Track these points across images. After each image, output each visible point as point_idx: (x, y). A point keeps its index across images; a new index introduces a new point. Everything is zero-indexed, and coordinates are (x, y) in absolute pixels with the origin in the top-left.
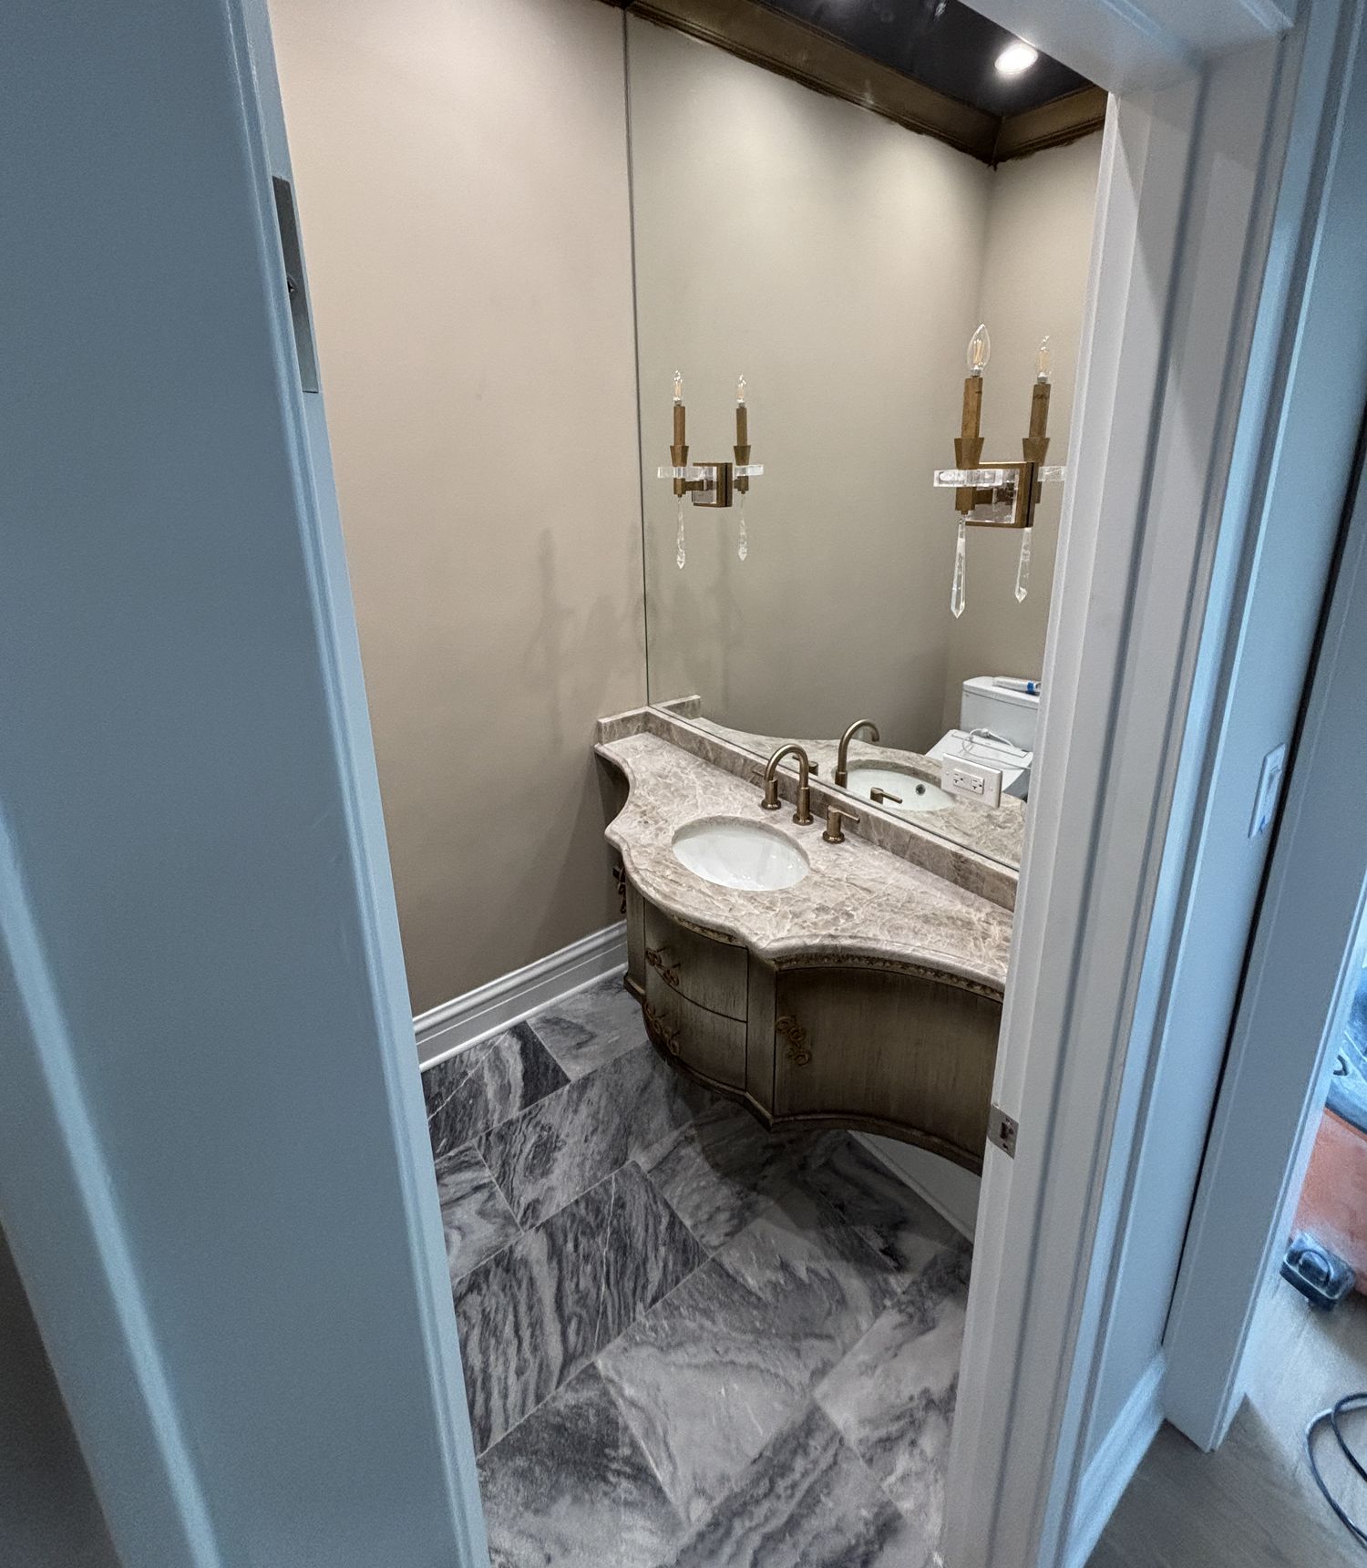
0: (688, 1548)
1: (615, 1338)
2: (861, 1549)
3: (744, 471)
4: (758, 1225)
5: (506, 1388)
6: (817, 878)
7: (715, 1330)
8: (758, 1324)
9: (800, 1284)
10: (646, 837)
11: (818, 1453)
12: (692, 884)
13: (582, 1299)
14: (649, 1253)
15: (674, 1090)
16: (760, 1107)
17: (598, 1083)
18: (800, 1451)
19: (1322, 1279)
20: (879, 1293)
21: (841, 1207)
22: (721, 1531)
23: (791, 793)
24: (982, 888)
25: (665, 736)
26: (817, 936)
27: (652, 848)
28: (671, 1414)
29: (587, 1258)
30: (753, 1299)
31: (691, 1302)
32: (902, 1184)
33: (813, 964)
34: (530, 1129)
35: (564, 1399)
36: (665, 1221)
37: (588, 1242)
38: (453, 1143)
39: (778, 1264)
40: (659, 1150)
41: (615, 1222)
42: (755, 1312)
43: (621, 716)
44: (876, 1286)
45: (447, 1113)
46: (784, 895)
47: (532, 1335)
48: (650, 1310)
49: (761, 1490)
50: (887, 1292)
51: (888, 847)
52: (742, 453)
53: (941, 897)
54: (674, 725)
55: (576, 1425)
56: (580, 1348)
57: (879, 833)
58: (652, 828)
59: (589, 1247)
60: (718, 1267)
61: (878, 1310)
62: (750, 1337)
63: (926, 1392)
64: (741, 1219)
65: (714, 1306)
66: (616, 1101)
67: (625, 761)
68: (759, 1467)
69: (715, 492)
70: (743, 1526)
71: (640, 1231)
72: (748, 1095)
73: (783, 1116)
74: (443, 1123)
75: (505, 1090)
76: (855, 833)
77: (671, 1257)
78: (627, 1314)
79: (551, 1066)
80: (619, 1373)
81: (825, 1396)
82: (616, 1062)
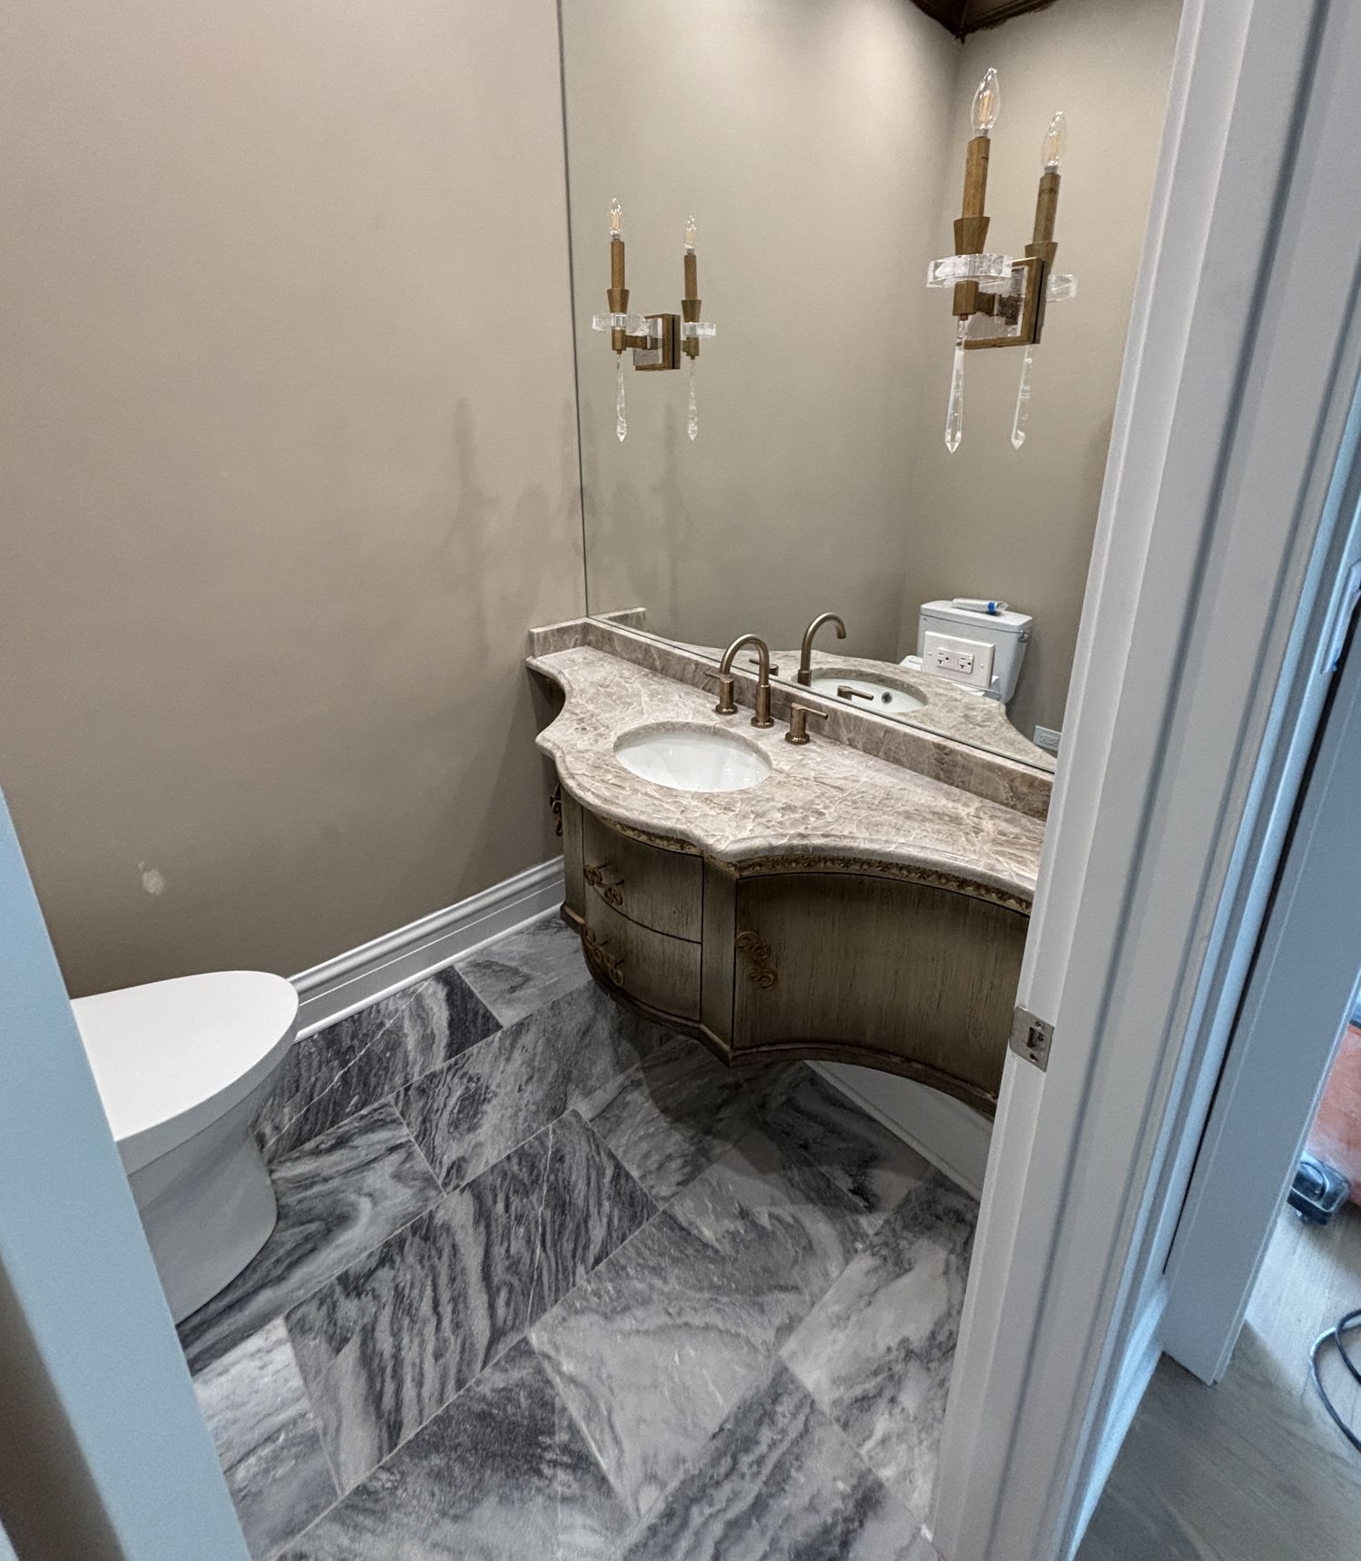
0: (637, 1546)
1: (552, 1306)
2: (839, 1530)
3: (693, 329)
4: (715, 1172)
5: (421, 1374)
6: (780, 778)
7: (666, 1289)
8: (715, 1279)
9: (762, 1233)
10: (583, 743)
11: (786, 1421)
12: (638, 786)
13: (513, 1265)
14: (591, 1208)
15: (619, 1031)
16: (716, 1039)
17: (533, 1029)
18: (766, 1420)
19: (1317, 1192)
20: (849, 1236)
21: (805, 1147)
22: (676, 1522)
23: (749, 696)
24: (969, 781)
25: (607, 647)
26: (785, 835)
27: (591, 753)
28: (616, 1391)
29: (519, 1219)
30: (710, 1252)
31: (641, 1261)
32: (870, 1119)
33: (780, 869)
34: (456, 1080)
35: (490, 1381)
36: (609, 1172)
37: (521, 1200)
38: (366, 1100)
39: (737, 1212)
40: (602, 1097)
41: (552, 1177)
42: (712, 1267)
43: (556, 627)
44: (846, 1230)
45: (360, 1067)
46: (745, 796)
47: (454, 1311)
48: (592, 1273)
49: (723, 1469)
50: (858, 1235)
51: (859, 746)
52: (691, 308)
53: (921, 792)
54: (616, 634)
55: (505, 1410)
56: (510, 1323)
57: (849, 731)
58: (591, 735)
59: (523, 1206)
60: (670, 1220)
61: (849, 1255)
62: (706, 1295)
63: (905, 1341)
64: (695, 1166)
65: (665, 1262)
66: (553, 1046)
67: (560, 672)
68: (718, 1443)
69: (660, 351)
70: (702, 1513)
71: (581, 1185)
72: (703, 1027)
73: (744, 1048)
74: (354, 1080)
75: (427, 1041)
76: (821, 734)
77: (616, 1212)
78: (566, 1278)
79: (481, 1012)
80: (557, 1349)
81: (794, 1354)
82: (555, 1006)
